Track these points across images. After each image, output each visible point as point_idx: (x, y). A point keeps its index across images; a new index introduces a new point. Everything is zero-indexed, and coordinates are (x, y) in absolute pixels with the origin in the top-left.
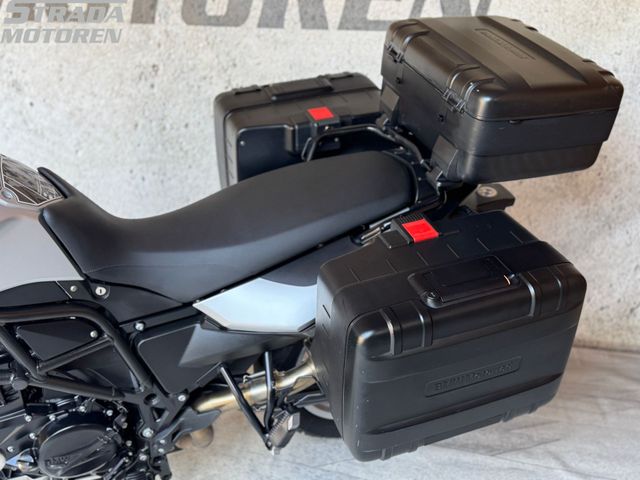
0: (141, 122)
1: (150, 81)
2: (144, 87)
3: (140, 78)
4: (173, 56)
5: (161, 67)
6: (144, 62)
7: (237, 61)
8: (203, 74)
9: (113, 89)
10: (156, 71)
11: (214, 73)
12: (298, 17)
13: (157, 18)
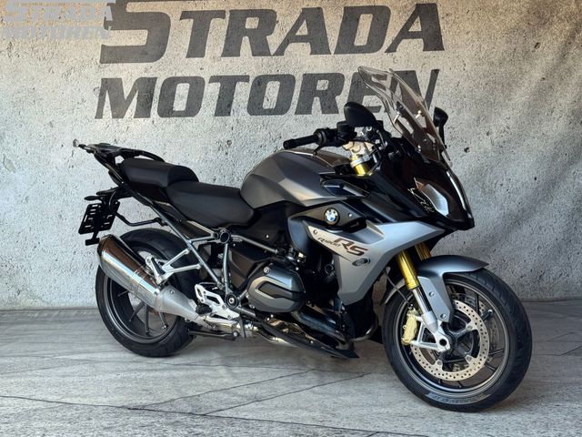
0: (218, 177)
1: (226, 150)
2: (221, 155)
3: (219, 150)
4: (241, 135)
5: (233, 142)
6: (222, 140)
7: (282, 136)
8: (259, 144)
10: (230, 145)
11: (267, 143)
12: (320, 107)
13: (232, 112)
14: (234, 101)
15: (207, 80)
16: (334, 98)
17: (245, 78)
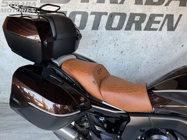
0: (91, 55)
1: (95, 44)
2: (93, 46)
3: (93, 44)
4: (102, 38)
5: (98, 41)
6: (94, 40)
7: (118, 39)
8: (109, 42)
9: (85, 47)
10: (97, 42)
11: (112, 42)
12: (134, 28)
13: (99, 29)
14: (100, 23)
15: (89, 13)
16: (141, 24)
17: (106, 14)
